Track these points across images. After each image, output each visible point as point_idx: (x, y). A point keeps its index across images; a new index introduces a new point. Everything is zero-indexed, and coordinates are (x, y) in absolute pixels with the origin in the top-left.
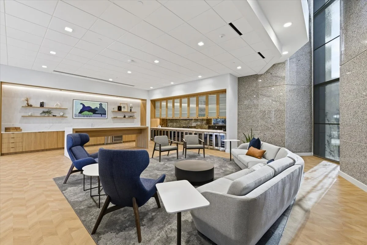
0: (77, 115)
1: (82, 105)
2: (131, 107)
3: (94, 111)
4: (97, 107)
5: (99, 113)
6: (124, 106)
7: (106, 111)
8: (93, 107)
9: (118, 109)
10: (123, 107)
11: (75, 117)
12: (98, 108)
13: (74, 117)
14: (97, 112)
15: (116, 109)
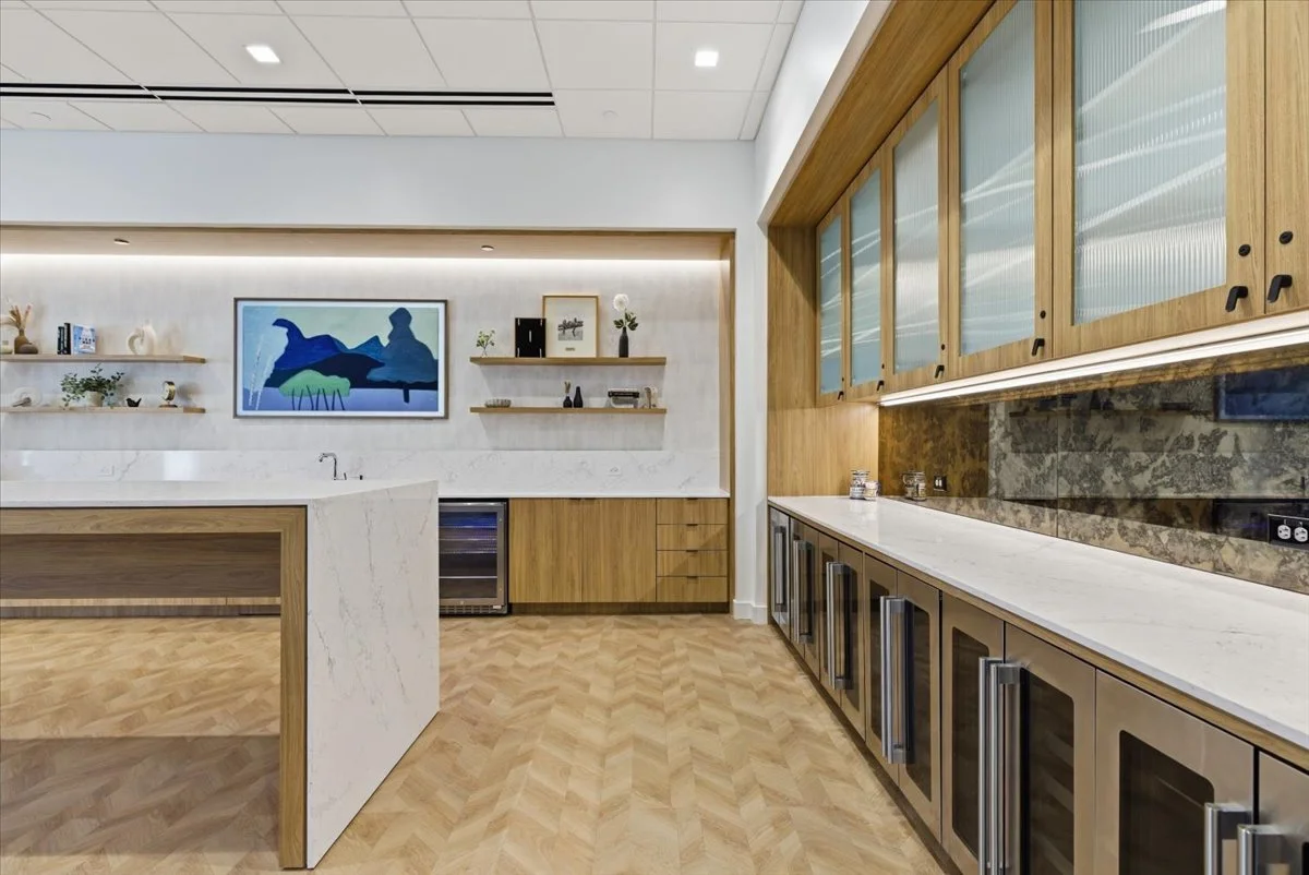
0: (256, 394)
1: (286, 330)
2: (619, 324)
3: (357, 367)
4: (376, 339)
5: (394, 378)
6: (570, 319)
7: (436, 363)
8: (352, 341)
9: (518, 344)
10: (565, 326)
11: (245, 408)
12: (385, 342)
13: (241, 412)
14: (375, 374)
15: (506, 347)
